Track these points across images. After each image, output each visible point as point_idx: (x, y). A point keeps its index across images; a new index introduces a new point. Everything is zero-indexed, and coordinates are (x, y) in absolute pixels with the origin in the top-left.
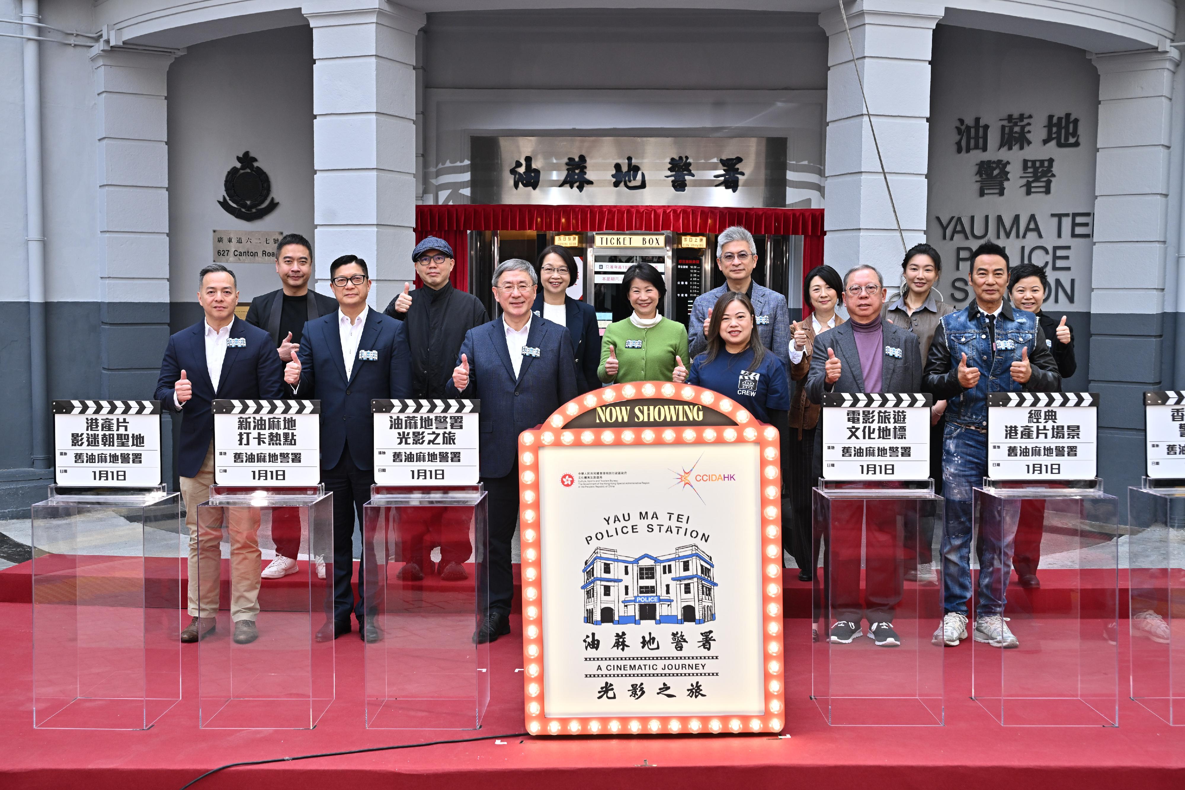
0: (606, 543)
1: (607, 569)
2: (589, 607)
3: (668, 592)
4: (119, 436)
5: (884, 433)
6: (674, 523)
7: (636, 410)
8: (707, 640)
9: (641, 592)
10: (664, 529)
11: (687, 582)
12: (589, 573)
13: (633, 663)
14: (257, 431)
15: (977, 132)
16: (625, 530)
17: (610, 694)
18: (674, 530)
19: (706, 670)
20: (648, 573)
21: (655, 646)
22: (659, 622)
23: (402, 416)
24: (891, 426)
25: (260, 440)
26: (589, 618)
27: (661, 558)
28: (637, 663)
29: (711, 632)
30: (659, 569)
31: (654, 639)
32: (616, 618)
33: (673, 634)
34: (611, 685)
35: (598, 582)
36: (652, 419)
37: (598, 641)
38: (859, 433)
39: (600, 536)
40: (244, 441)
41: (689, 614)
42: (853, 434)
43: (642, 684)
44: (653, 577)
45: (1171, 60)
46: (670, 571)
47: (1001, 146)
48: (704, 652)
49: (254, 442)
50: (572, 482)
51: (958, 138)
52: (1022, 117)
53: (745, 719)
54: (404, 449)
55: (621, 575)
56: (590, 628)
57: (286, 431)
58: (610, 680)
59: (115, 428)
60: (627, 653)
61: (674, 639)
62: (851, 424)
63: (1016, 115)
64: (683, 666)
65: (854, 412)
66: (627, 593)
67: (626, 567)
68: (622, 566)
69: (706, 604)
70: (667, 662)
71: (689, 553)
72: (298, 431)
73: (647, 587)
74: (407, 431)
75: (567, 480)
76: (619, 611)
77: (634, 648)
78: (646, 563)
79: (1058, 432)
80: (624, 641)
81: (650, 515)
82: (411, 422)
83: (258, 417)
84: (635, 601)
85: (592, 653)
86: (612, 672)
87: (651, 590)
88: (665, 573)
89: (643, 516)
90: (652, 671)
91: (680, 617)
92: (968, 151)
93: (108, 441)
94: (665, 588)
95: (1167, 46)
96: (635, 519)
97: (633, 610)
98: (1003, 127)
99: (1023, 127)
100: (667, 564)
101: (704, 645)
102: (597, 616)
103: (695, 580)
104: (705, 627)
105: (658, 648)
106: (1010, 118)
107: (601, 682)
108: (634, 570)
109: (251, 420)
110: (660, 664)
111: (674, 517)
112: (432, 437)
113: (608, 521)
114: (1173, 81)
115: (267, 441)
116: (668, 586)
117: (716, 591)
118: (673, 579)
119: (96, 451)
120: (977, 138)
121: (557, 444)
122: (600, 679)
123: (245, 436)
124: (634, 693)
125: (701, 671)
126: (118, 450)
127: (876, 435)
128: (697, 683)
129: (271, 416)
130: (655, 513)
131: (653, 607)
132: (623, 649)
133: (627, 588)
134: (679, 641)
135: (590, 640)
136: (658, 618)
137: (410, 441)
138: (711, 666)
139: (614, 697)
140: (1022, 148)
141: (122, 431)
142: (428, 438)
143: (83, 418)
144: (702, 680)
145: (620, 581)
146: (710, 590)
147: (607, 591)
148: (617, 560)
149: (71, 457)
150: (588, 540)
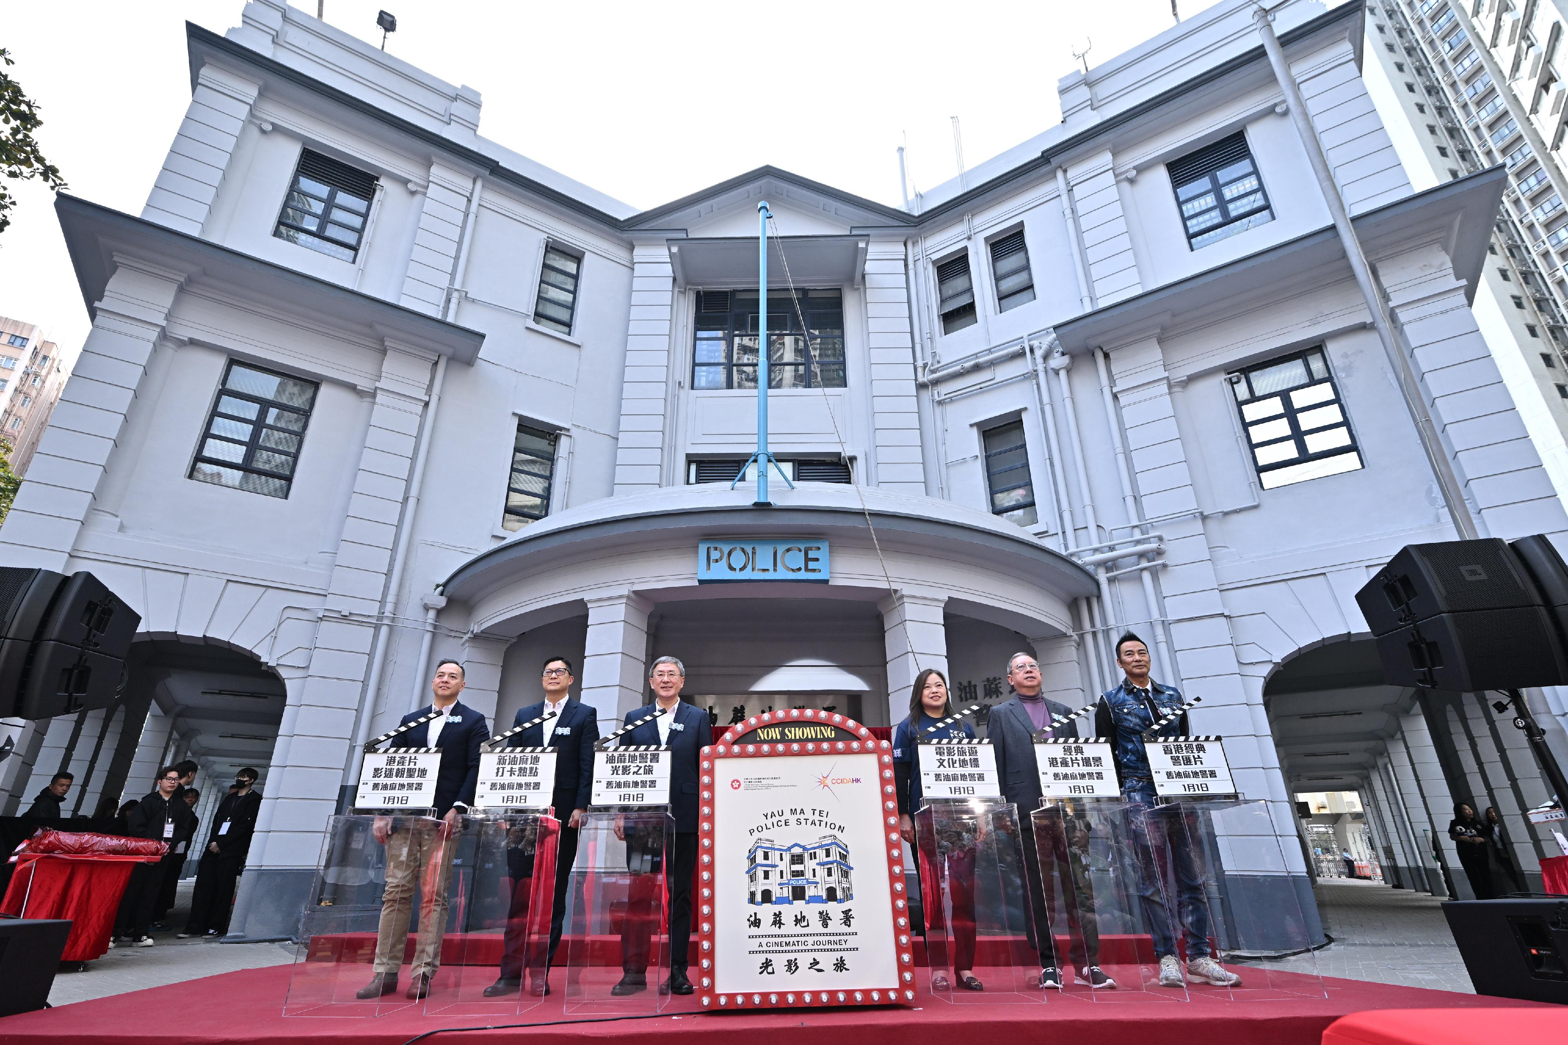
0: (765, 835)
1: (766, 857)
2: (753, 889)
3: (814, 876)
4: (409, 770)
5: (963, 763)
6: (817, 817)
7: (786, 730)
8: (847, 917)
9: (793, 876)
10: (809, 822)
11: (829, 866)
12: (753, 860)
13: (787, 940)
14: (510, 766)
15: (970, 689)
16: (780, 824)
17: (770, 969)
18: (817, 823)
19: (848, 946)
20: (797, 859)
21: (805, 924)
22: (808, 902)
23: (616, 754)
24: (967, 758)
25: (512, 772)
26: (752, 900)
27: (808, 847)
28: (791, 940)
29: (850, 910)
30: (807, 856)
31: (804, 917)
32: (774, 899)
33: (820, 913)
34: (771, 961)
35: (759, 868)
36: (798, 737)
37: (760, 920)
38: (946, 763)
39: (760, 829)
40: (500, 774)
41: (831, 895)
42: (941, 764)
43: (796, 959)
44: (802, 863)
45: (1075, 641)
46: (815, 858)
47: (986, 696)
48: (845, 929)
49: (507, 774)
50: (739, 786)
51: (959, 693)
52: (995, 679)
53: (884, 992)
54: (616, 778)
55: (777, 861)
56: (753, 908)
57: (532, 765)
58: (770, 956)
59: (407, 763)
60: (784, 930)
61: (821, 917)
62: (938, 757)
63: (991, 678)
64: (830, 942)
65: (940, 748)
66: (782, 877)
67: (781, 855)
68: (778, 853)
69: (845, 886)
70: (816, 938)
71: (830, 842)
72: (540, 766)
73: (798, 871)
74: (618, 765)
75: (736, 785)
76: (776, 892)
77: (789, 926)
78: (797, 851)
79: (1087, 762)
80: (780, 920)
81: (798, 811)
82: (621, 759)
83: (512, 755)
84: (788, 884)
85: (754, 931)
86: (771, 949)
87: (801, 874)
88: (811, 859)
89: (793, 812)
90: (804, 947)
91: (824, 898)
92: (966, 700)
93: (400, 773)
94: (812, 872)
95: (1070, 632)
96: (787, 815)
97: (786, 892)
98: (985, 686)
99: (996, 685)
100: (812, 851)
101: (845, 923)
102: (759, 898)
103: (835, 864)
104: (845, 906)
105: (808, 925)
106: (988, 680)
107: (762, 958)
108: (787, 857)
109: (507, 758)
110: (811, 940)
111: (817, 813)
112: (636, 769)
113: (766, 816)
114: (1078, 654)
115: (516, 773)
116: (814, 870)
117: (853, 874)
118: (818, 864)
119: (389, 781)
120: (970, 693)
121: (728, 755)
122: (761, 955)
123: (501, 770)
124: (790, 969)
125: (844, 946)
126: (405, 780)
127: (957, 765)
128: (841, 957)
129: (522, 755)
130: (802, 810)
131: (803, 889)
132: (780, 927)
133: (782, 872)
134: (825, 919)
135: (752, 919)
136: (807, 898)
137: (620, 772)
138: (852, 942)
139: (773, 973)
140: (997, 697)
141: (412, 766)
142: (633, 769)
143: (385, 756)
144: (846, 955)
145: (775, 866)
146: (847, 873)
147: (766, 875)
148: (775, 849)
149: (371, 785)
150: (751, 832)
